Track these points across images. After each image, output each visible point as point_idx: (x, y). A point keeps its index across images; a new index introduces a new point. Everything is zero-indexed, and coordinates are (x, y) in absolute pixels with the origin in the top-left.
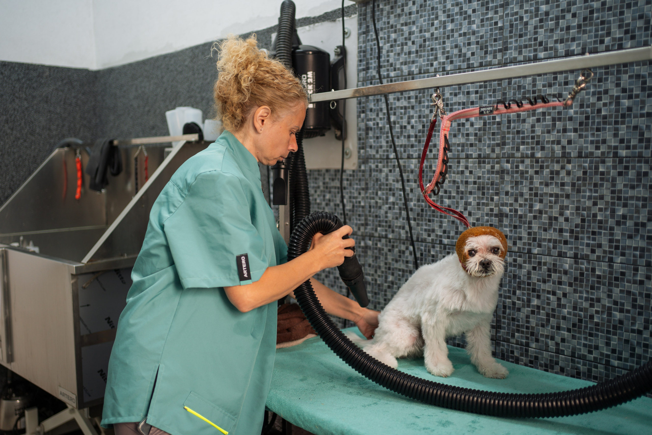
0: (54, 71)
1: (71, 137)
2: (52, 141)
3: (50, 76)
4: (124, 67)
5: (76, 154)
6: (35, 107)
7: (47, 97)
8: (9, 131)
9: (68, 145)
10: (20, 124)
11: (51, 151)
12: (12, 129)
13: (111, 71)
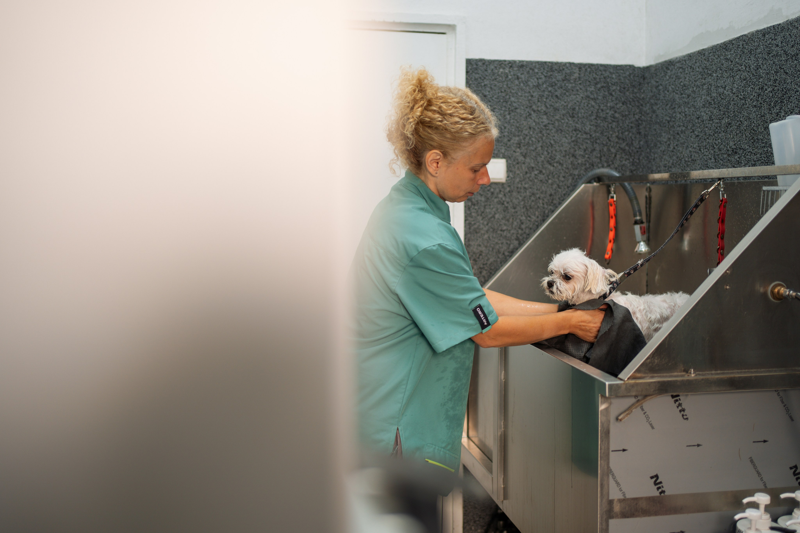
0: (586, 70)
1: (603, 167)
2: (576, 172)
3: (579, 78)
4: (690, 56)
5: (609, 192)
6: (557, 124)
7: (574, 109)
8: (521, 158)
9: (599, 179)
10: (536, 149)
11: (574, 187)
12: (525, 157)
13: (668, 65)
